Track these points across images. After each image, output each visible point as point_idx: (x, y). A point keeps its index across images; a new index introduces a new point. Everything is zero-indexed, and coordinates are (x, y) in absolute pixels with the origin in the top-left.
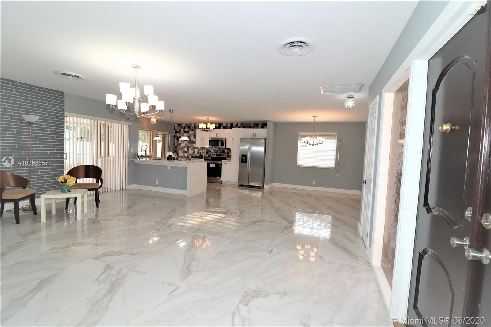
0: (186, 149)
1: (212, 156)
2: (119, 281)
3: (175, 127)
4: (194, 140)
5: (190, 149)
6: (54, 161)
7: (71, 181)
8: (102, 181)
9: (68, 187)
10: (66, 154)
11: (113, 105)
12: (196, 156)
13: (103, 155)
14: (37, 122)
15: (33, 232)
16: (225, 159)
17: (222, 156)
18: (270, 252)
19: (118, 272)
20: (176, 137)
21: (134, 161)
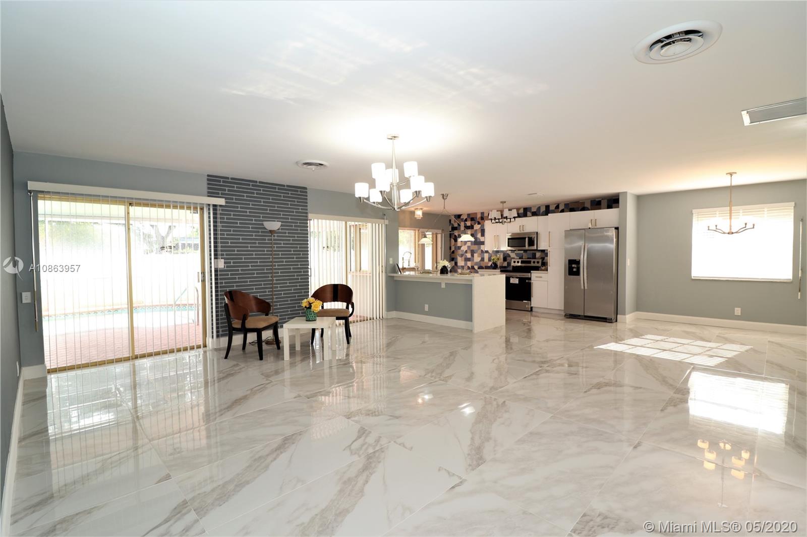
0: (469, 255)
1: (513, 264)
2: (377, 454)
3: (450, 220)
4: (482, 239)
5: (476, 255)
6: (298, 279)
7: (317, 306)
8: (353, 307)
9: (313, 315)
10: (311, 269)
11: (364, 198)
12: (486, 265)
13: (353, 269)
14: (279, 229)
15: (277, 372)
16: (537, 269)
17: (532, 264)
18: (635, 447)
19: (375, 441)
20: (453, 237)
21: (393, 277)
